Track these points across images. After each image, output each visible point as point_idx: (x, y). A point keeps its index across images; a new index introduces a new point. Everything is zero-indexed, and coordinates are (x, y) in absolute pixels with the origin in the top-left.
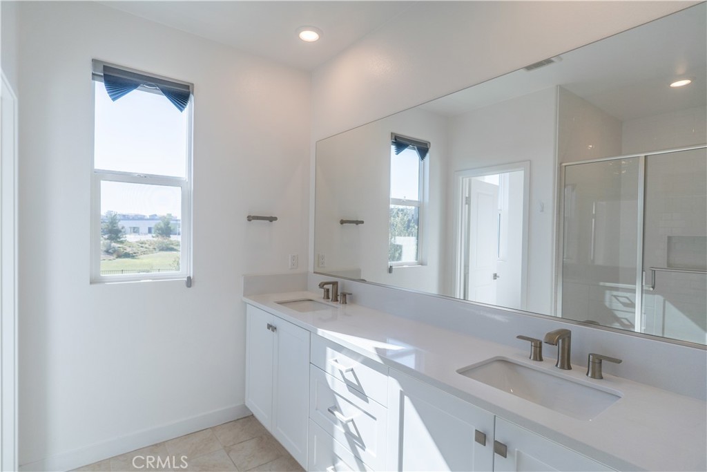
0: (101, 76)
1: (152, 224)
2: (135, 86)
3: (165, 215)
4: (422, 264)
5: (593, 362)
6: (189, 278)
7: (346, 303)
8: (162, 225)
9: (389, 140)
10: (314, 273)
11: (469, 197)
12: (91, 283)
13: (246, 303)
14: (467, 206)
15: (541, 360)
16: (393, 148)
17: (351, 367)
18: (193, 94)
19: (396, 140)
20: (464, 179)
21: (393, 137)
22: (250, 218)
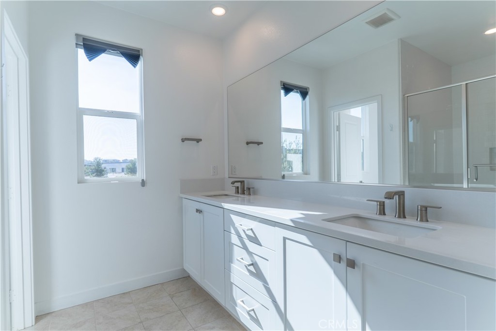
0: (81, 45)
1: (124, 166)
2: (103, 51)
3: (133, 159)
4: (306, 174)
5: (421, 210)
6: (143, 180)
7: (250, 195)
8: (131, 166)
9: (279, 86)
10: (229, 177)
11: (339, 125)
12: (78, 183)
13: (182, 198)
14: (338, 132)
15: (384, 214)
16: (282, 92)
17: (251, 228)
18: (142, 55)
19: (284, 86)
20: (335, 113)
21: (282, 84)
22: (183, 140)
